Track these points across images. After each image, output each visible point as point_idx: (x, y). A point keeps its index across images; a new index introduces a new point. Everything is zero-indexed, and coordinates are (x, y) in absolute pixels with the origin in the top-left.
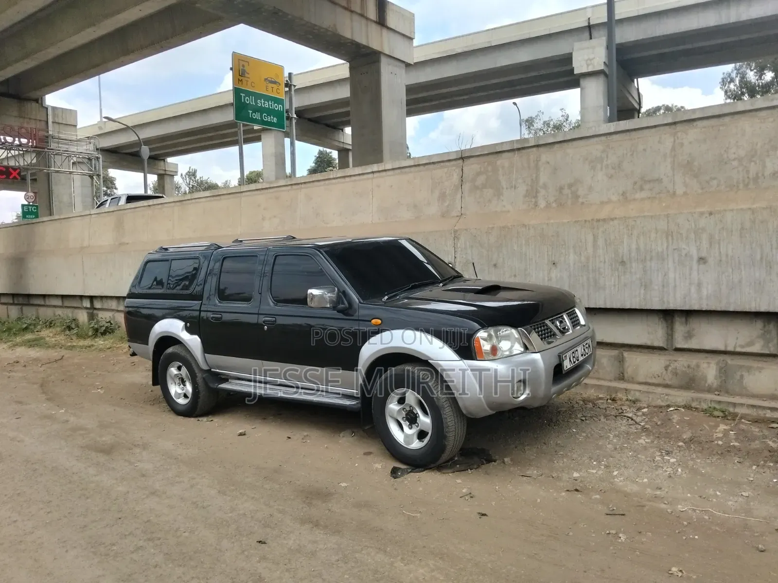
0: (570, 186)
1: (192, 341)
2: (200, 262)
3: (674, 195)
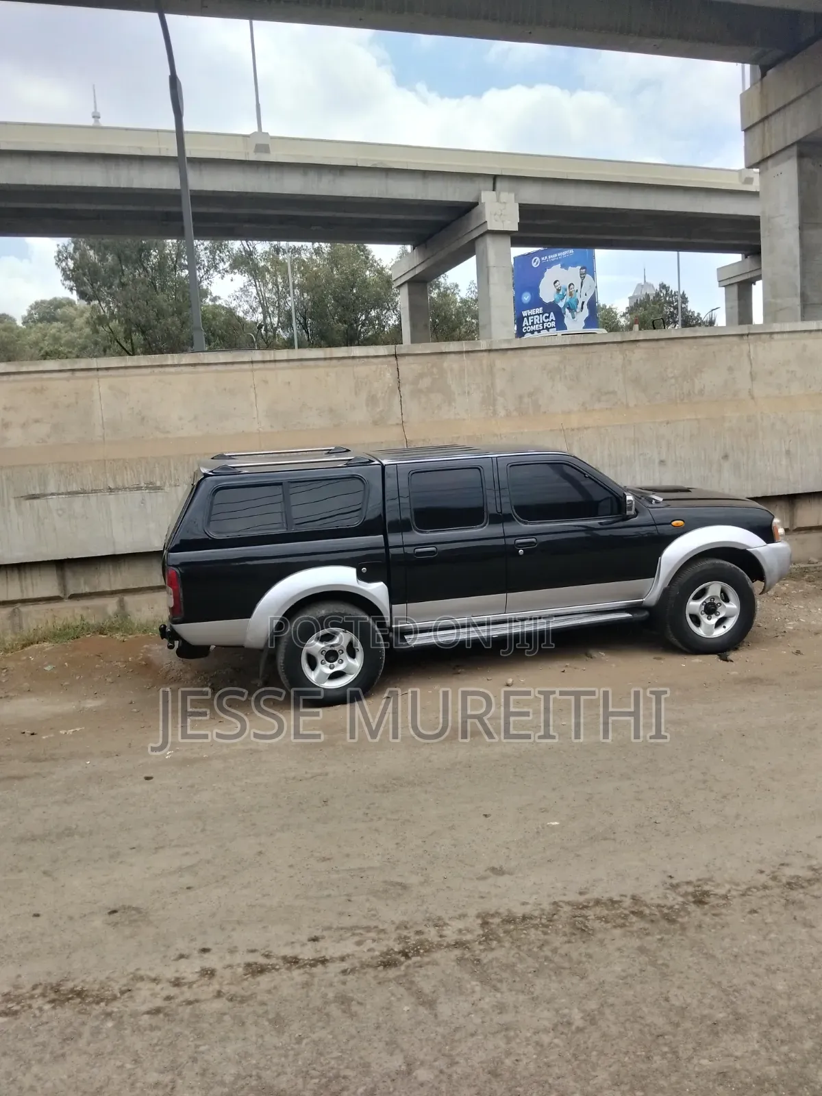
0: (530, 395)
1: (377, 591)
2: (363, 482)
3: (627, 406)
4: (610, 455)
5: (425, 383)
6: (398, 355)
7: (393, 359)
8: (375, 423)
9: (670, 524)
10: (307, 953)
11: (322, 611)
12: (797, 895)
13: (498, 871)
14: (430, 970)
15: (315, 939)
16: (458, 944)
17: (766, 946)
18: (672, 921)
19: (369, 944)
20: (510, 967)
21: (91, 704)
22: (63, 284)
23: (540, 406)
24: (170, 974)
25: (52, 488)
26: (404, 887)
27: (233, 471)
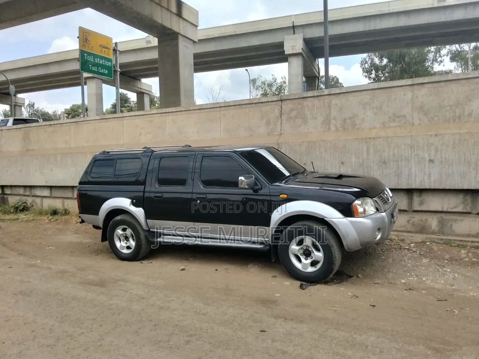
0: (350, 118)
1: (139, 212)
2: (142, 160)
5: (293, 114)
6: (282, 100)
7: (280, 102)
8: (268, 134)
9: (279, 196)
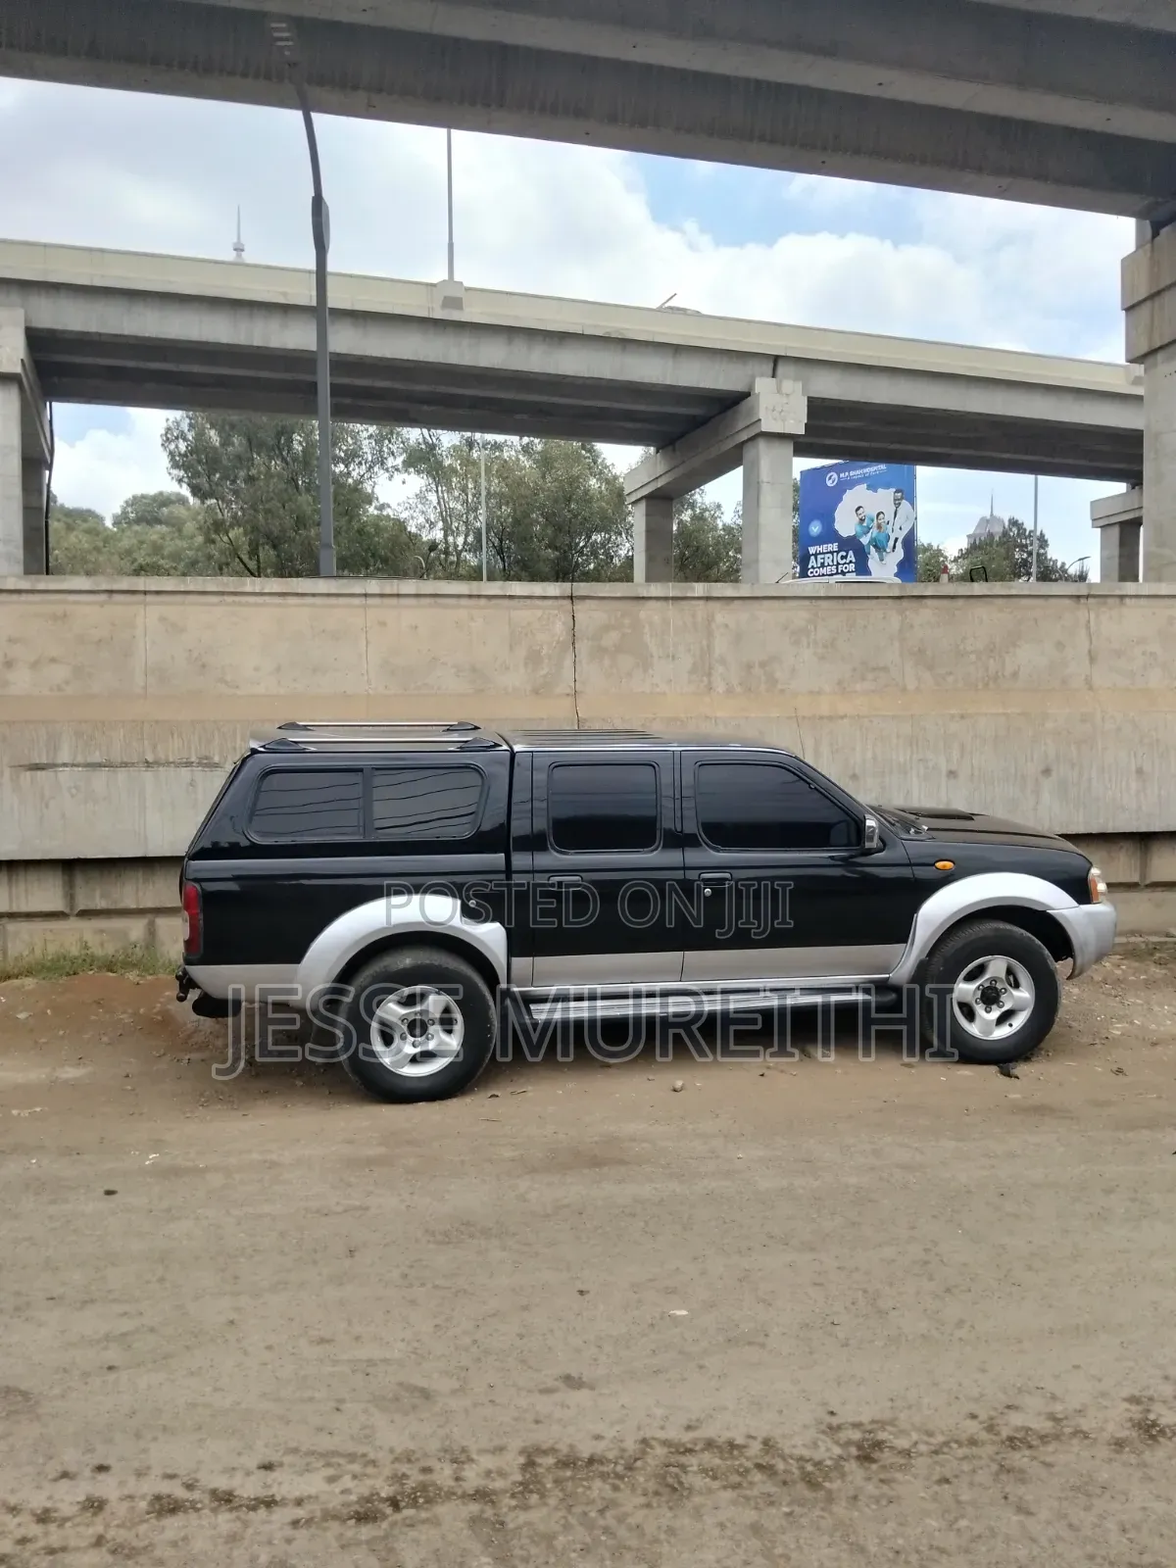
0: (763, 665)
1: (490, 936)
2: (481, 775)
3: (904, 690)
4: (875, 758)
5: (611, 639)
6: (575, 597)
7: (568, 602)
8: (536, 692)
9: (933, 865)
10: (249, 1488)
11: (406, 960)
12: (1019, 1458)
13: (572, 1382)
14: (426, 1533)
15: (268, 1467)
16: (482, 1495)
17: (950, 1541)
18: (812, 1484)
19: (347, 1482)
20: (549, 1538)
21: (70, 1073)
22: (170, 474)
23: (777, 681)
24: (38, 1501)
25: (64, 756)
26: (426, 1394)
27: (296, 749)
